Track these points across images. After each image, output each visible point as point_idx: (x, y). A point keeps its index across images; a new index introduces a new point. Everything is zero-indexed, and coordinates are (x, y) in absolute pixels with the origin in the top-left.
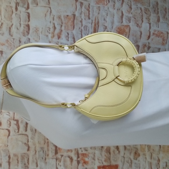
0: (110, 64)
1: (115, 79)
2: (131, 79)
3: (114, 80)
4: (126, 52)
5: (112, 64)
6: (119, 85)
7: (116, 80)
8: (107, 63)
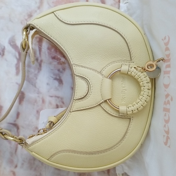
0: (96, 71)
1: (103, 102)
2: (132, 108)
3: (100, 105)
4: (129, 51)
5: (100, 72)
6: (107, 115)
7: (104, 105)
8: (90, 69)
